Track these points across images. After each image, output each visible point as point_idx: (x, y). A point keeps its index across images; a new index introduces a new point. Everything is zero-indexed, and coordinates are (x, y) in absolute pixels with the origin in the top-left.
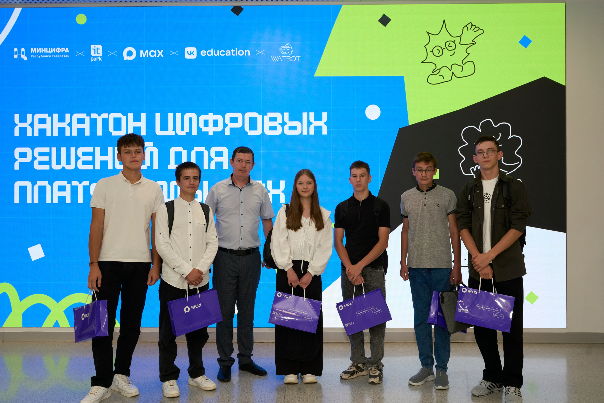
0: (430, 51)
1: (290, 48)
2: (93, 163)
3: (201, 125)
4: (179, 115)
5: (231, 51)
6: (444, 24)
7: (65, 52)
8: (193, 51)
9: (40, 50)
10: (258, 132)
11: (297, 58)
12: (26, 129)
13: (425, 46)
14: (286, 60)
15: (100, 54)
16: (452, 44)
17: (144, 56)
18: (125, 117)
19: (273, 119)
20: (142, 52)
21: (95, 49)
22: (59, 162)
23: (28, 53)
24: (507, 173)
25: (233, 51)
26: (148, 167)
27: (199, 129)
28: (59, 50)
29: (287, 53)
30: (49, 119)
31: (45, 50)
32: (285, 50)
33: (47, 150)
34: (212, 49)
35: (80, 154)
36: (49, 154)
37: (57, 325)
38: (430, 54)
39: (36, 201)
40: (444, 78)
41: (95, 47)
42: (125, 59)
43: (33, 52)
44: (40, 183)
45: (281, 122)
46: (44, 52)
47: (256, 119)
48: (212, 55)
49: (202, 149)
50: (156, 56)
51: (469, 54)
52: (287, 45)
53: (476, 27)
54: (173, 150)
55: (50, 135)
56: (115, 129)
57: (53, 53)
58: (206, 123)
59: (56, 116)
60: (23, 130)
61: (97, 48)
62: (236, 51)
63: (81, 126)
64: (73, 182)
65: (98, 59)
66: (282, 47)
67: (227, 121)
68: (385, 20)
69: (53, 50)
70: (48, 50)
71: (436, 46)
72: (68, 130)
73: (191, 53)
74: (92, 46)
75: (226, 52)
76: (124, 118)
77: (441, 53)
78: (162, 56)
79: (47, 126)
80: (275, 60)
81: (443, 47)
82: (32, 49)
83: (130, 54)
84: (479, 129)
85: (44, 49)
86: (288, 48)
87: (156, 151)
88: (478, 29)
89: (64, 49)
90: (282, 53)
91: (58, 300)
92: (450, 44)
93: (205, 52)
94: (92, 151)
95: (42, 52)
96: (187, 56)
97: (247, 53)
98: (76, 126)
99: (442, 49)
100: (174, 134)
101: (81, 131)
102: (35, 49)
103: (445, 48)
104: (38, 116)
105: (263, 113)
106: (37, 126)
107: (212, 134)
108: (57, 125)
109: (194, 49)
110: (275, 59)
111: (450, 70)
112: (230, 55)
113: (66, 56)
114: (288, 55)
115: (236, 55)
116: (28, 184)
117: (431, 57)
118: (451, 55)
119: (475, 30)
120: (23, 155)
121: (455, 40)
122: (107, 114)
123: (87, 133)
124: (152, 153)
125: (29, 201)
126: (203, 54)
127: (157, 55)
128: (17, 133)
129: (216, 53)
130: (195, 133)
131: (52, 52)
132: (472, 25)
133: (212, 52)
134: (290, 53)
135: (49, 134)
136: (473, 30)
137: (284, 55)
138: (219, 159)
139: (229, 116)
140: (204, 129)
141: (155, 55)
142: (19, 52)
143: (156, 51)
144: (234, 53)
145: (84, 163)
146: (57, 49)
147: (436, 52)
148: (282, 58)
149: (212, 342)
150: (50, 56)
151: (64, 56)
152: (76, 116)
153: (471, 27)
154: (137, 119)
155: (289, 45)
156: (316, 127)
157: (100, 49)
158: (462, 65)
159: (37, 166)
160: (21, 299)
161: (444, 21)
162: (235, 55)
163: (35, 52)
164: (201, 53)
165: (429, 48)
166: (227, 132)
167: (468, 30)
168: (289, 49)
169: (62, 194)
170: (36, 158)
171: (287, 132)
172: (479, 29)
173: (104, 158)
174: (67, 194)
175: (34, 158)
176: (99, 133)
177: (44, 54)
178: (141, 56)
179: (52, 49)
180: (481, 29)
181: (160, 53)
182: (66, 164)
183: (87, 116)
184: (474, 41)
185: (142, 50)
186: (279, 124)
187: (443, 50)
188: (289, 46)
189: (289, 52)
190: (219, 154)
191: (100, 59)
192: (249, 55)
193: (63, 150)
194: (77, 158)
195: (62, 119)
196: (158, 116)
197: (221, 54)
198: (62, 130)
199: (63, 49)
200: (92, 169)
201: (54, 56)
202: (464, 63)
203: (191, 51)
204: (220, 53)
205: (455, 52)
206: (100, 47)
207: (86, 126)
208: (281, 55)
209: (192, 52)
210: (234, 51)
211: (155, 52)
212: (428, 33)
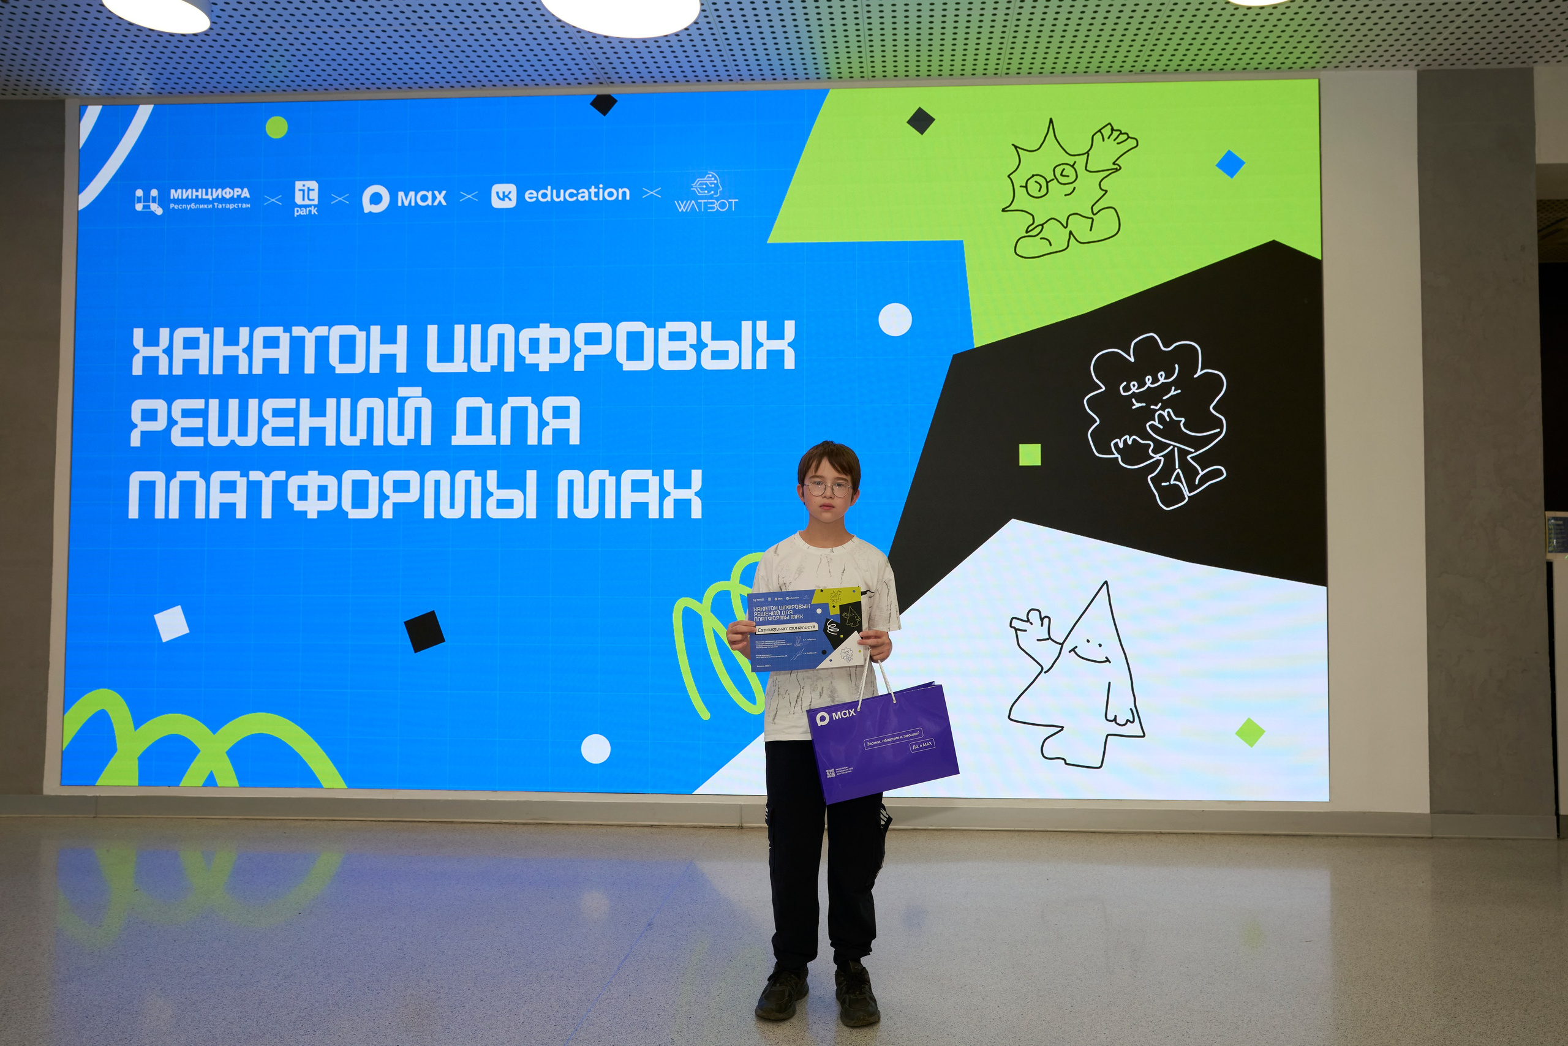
0: (1021, 186)
1: (715, 182)
2: (294, 431)
3: (524, 349)
4: (476, 329)
5: (590, 190)
6: (1051, 127)
7: (242, 197)
8: (510, 192)
9: (189, 194)
10: (646, 365)
11: (730, 203)
12: (156, 359)
13: (1009, 176)
14: (706, 208)
15: (313, 200)
16: (1069, 171)
17: (406, 203)
18: (364, 333)
19: (677, 336)
20: (401, 194)
21: (303, 191)
22: (223, 431)
23: (164, 201)
24: (1192, 453)
25: (593, 190)
26: (409, 441)
27: (519, 359)
28: (230, 193)
29: (708, 192)
30: (204, 339)
31: (199, 194)
32: (704, 186)
33: (198, 404)
34: (549, 188)
35: (267, 414)
36: (203, 414)
37: (211, 780)
38: (1021, 192)
39: (174, 514)
40: (1051, 245)
41: (304, 186)
42: (366, 211)
43: (176, 198)
44: (183, 475)
45: (695, 342)
46: (197, 196)
47: (640, 335)
48: (549, 199)
49: (525, 401)
50: (430, 204)
51: (1106, 191)
52: (709, 177)
53: (1121, 133)
54: (463, 404)
55: (207, 372)
56: (343, 360)
57: (217, 200)
58: (534, 345)
59: (219, 332)
60: (151, 363)
61: (308, 188)
62: (601, 191)
63: (271, 353)
64: (251, 473)
65: (310, 211)
66: (699, 181)
67: (579, 341)
68: (921, 121)
69: (218, 193)
70: (207, 194)
71: (1033, 176)
72: (243, 361)
73: (505, 197)
74: (299, 185)
75: (578, 193)
76: (361, 337)
77: (1044, 191)
78: (444, 203)
79: (200, 354)
80: (682, 208)
81: (1050, 176)
82: (173, 191)
83: (376, 199)
84: (1130, 356)
85: (197, 191)
86: (711, 184)
87: (426, 405)
88: (1125, 137)
89: (240, 190)
90: (699, 193)
91: (215, 726)
92: (1064, 169)
93: (535, 194)
94: (294, 406)
95: (194, 197)
96: (496, 203)
97: (624, 193)
98: (261, 353)
99: (1047, 183)
100: (465, 370)
101: (271, 365)
102: (179, 191)
103: (1053, 180)
104: (182, 333)
105: (657, 324)
106: (181, 354)
107: (547, 369)
108: (222, 351)
109: (511, 188)
110: (684, 207)
111: (1066, 228)
112: (587, 198)
113: (244, 206)
114: (711, 197)
115: (601, 199)
116: (158, 477)
117: (1023, 201)
118: (1066, 195)
119: (1119, 140)
120: (149, 415)
121: (1075, 162)
122: (327, 327)
123: (284, 369)
124: (418, 411)
125: (159, 514)
126: (530, 198)
127: (433, 201)
128: (137, 369)
129: (558, 196)
130: (509, 366)
131: (215, 197)
132: (1113, 130)
133: (549, 195)
134: (716, 193)
135: (203, 370)
136: (1115, 140)
137: (702, 198)
138: (561, 424)
139: (582, 329)
140: (530, 359)
141: (429, 202)
142: (147, 197)
143: (430, 192)
144: (597, 195)
145: (277, 432)
146: (224, 191)
147: (1033, 188)
148: (699, 205)
149: (541, 824)
150: (210, 206)
151: (238, 206)
152: (262, 332)
153: (1110, 133)
154: (389, 338)
155: (713, 176)
156: (770, 353)
157: (313, 190)
158: (1092, 216)
159: (177, 439)
160: (138, 723)
161: (1051, 121)
162: (599, 199)
163: (180, 198)
164: (527, 195)
165: (1019, 179)
166: (579, 365)
167: (1103, 140)
168: (713, 186)
169: (228, 498)
170: (176, 423)
171: (709, 364)
172: (1129, 137)
173: (318, 422)
174: (239, 499)
175: (172, 422)
176: (309, 368)
177: (197, 201)
178: (400, 204)
179: (214, 190)
180: (1132, 138)
181: (440, 198)
182: (239, 435)
183: (285, 331)
184: (1116, 163)
185: (401, 191)
186: (691, 346)
187: (1049, 184)
188: (713, 179)
189: (713, 192)
190: (561, 412)
191: (314, 211)
192: (628, 198)
193: (234, 404)
194: (262, 422)
195: (231, 339)
196: (432, 331)
197: (568, 198)
198: (231, 362)
199: (238, 192)
200: (293, 444)
201: (218, 205)
202: (1095, 212)
203: (504, 193)
204: (565, 195)
205: (1074, 188)
206: (314, 185)
207: (282, 354)
208: (696, 198)
209: (506, 194)
210: (596, 190)
211: (429, 194)
212: (1016, 147)
